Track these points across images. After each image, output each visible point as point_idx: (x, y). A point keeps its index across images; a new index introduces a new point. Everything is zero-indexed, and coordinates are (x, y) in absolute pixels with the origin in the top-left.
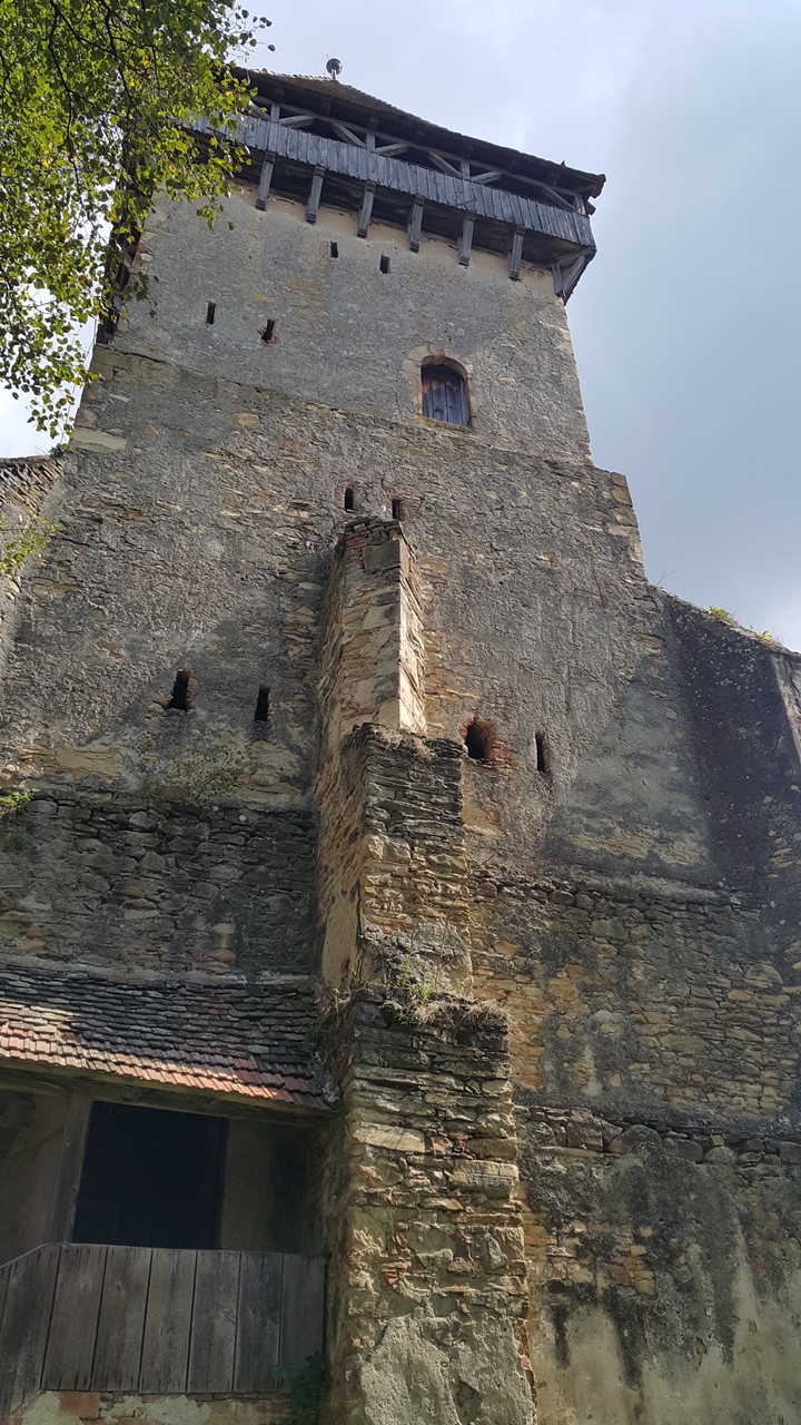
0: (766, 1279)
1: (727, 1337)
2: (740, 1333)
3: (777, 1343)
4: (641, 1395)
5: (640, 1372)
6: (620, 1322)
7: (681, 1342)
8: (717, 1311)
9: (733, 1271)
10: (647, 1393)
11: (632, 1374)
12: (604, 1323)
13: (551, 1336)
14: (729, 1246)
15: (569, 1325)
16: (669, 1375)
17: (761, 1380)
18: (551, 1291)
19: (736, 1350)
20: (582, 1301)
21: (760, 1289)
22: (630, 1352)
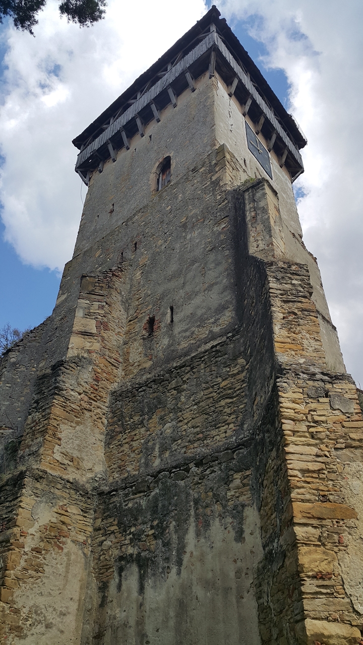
0: (201, 528)
1: (180, 563)
2: (186, 558)
3: (201, 559)
4: (143, 598)
5: (144, 588)
6: (140, 567)
7: (161, 570)
8: (178, 551)
9: (187, 529)
10: (145, 597)
11: (142, 589)
12: (135, 568)
13: (117, 580)
14: (187, 517)
15: (123, 574)
16: (154, 587)
17: (191, 580)
18: (119, 561)
19: (182, 568)
20: (128, 562)
21: (198, 534)
22: (142, 579)
